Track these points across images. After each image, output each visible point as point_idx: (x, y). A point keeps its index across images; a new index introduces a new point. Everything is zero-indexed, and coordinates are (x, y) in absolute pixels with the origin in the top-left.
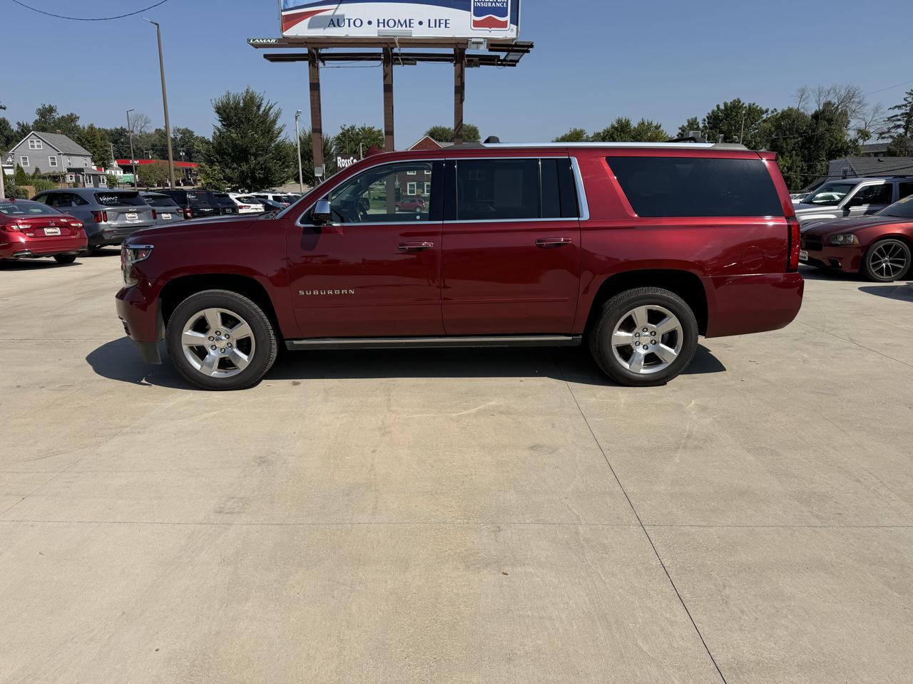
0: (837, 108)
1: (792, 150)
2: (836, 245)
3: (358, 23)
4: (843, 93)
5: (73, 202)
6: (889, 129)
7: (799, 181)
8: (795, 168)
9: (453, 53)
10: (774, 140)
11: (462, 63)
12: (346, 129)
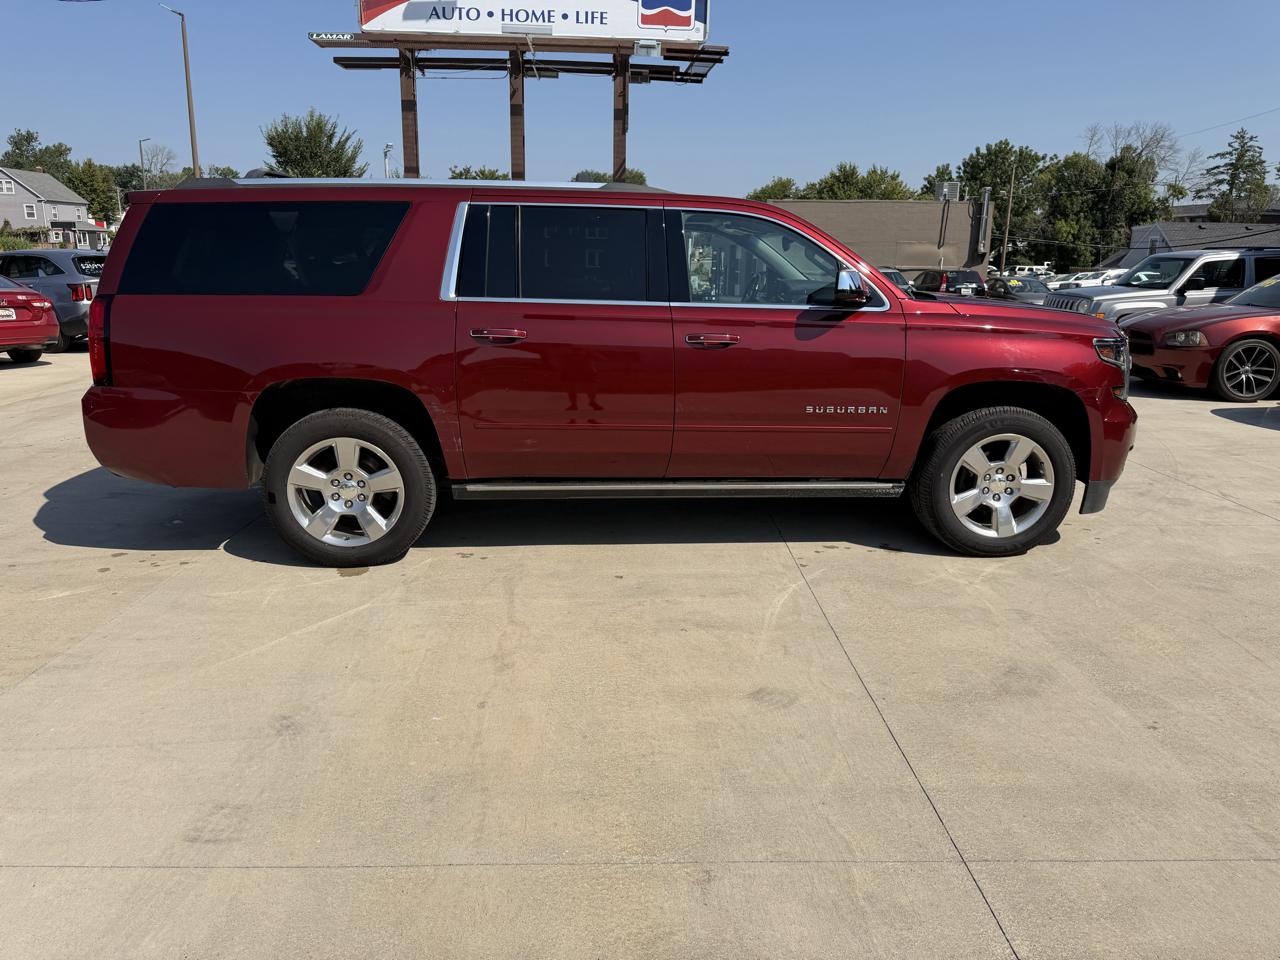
0: (1140, 154)
1: (1079, 212)
2: (1174, 348)
3: (473, 14)
4: (1148, 133)
5: (40, 271)
6: (1210, 185)
7: (1088, 254)
8: (1083, 236)
9: (612, 61)
10: (1054, 198)
11: (625, 79)
12: (458, 171)
